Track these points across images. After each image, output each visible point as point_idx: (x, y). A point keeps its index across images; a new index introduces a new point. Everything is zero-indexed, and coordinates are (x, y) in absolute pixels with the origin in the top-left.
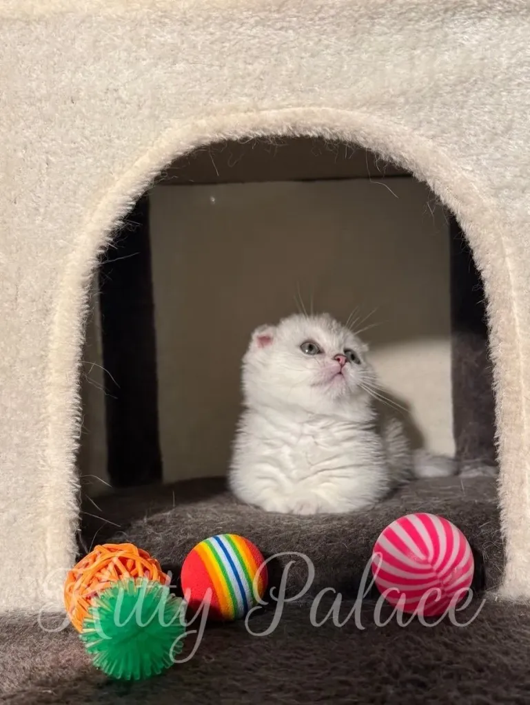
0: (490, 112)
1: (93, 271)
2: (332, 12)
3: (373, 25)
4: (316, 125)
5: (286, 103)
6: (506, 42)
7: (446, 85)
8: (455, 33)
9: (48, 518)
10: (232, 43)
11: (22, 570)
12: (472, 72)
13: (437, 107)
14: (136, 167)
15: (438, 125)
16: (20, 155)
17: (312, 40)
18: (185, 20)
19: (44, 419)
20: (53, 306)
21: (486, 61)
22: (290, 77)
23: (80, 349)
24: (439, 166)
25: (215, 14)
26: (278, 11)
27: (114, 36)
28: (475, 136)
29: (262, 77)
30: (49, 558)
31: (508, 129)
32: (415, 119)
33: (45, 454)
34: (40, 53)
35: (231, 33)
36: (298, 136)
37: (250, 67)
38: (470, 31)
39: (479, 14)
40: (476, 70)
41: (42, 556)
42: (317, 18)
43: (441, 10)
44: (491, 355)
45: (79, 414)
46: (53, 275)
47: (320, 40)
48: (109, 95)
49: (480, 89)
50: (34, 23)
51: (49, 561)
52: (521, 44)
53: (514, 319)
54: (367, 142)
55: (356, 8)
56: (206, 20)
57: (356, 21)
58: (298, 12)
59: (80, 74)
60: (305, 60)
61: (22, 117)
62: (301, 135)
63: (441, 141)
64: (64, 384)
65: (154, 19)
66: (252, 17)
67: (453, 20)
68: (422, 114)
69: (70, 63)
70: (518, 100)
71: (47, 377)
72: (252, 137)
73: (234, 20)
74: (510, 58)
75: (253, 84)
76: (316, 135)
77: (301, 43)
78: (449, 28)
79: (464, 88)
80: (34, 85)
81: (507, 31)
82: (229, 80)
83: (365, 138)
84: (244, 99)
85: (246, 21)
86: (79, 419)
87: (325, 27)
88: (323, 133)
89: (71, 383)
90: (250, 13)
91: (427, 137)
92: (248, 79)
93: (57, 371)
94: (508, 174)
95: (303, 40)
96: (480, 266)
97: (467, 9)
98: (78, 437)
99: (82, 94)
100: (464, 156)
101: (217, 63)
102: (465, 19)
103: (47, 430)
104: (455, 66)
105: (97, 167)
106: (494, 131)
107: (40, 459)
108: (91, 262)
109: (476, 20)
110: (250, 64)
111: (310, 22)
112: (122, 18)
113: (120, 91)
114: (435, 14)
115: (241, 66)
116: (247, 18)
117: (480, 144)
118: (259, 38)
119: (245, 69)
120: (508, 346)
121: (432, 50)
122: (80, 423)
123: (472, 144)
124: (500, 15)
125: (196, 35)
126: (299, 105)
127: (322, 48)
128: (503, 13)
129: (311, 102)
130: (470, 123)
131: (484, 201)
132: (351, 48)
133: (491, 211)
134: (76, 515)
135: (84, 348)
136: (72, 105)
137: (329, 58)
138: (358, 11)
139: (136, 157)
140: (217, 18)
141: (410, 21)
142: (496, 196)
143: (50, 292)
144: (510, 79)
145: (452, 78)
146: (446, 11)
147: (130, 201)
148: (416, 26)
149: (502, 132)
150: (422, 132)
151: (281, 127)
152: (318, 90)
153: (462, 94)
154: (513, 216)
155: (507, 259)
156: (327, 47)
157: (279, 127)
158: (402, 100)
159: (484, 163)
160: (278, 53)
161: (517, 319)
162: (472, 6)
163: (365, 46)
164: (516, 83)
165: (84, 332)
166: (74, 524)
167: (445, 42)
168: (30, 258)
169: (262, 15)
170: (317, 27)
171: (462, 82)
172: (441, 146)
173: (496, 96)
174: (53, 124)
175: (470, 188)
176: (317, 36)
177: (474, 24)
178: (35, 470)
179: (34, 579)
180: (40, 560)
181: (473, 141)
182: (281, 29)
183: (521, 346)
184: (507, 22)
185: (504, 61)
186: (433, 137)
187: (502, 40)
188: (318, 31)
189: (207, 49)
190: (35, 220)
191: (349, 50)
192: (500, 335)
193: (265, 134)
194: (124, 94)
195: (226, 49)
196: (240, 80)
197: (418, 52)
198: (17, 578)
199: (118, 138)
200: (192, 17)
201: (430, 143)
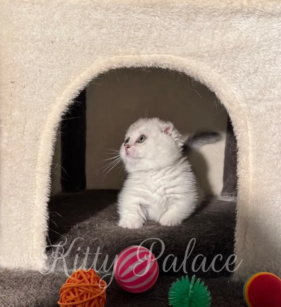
0: (248, 62)
1: (59, 123)
2: (177, 10)
3: (196, 17)
4: (166, 64)
5: (152, 52)
6: (259, 29)
7: (228, 49)
8: (235, 23)
9: (34, 230)
10: (129, 21)
11: (22, 251)
12: (242, 44)
13: (223, 59)
14: (81, 77)
15: (223, 68)
16: (27, 66)
17: (166, 22)
18: (107, 9)
19: (34, 187)
20: (40, 137)
21: (248, 38)
22: (155, 40)
23: (52, 158)
24: (221, 87)
25: (122, 7)
26: (151, 8)
27: (73, 13)
28: (240, 73)
29: (142, 39)
30: (34, 246)
31: (256, 71)
32: (212, 64)
33: (34, 202)
34: (38, 18)
35: (128, 16)
36: (157, 67)
37: (136, 33)
38: (243, 23)
39: (248, 16)
40: (243, 43)
41: (31, 246)
42: (170, 12)
43: (230, 12)
44: (237, 174)
45: (50, 185)
46: (41, 123)
47: (170, 23)
48: (70, 41)
49: (244, 52)
50: (36, 4)
51: (34, 249)
52: (266, 31)
53: (249, 160)
54: (188, 73)
55: (189, 9)
56: (117, 9)
57: (188, 15)
58: (161, 9)
59: (57, 30)
60: (163, 32)
61: (28, 48)
62: (158, 67)
63: (223, 75)
64: (44, 173)
65: (93, 7)
66: (139, 9)
67: (235, 17)
68: (216, 62)
69: (52, 25)
70: (262, 58)
71: (36, 169)
72: (135, 67)
73: (130, 10)
74: (261, 38)
75: (138, 42)
76: (165, 68)
77: (161, 24)
78: (232, 20)
79: (237, 51)
80: (35, 33)
81: (260, 24)
82: (126, 39)
83: (188, 71)
84: (133, 48)
85: (136, 11)
86: (50, 188)
87: (174, 17)
88: (169, 67)
89: (47, 172)
90: (139, 7)
91: (217, 73)
92: (135, 39)
93: (41, 166)
94: (253, 92)
95: (162, 22)
96: (236, 134)
97: (242, 13)
98: (49, 196)
99: (57, 39)
100: (233, 83)
101: (121, 30)
102: (241, 17)
103: (36, 192)
104: (234, 40)
105: (63, 75)
106: (249, 72)
107: (32, 204)
108: (58, 119)
109: (246, 18)
110: (136, 31)
111: (167, 14)
112: (78, 5)
113: (75, 41)
114: (226, 14)
115: (133, 32)
116: (137, 10)
117: (241, 78)
118: (142, 20)
119: (134, 34)
120: (245, 171)
121: (224, 31)
122: (50, 189)
123: (238, 77)
124: (258, 16)
125: (112, 16)
126: (158, 54)
127: (171, 26)
128: (259, 16)
129: (164, 53)
130: (238, 67)
131: (241, 104)
132: (185, 27)
133: (243, 110)
134: (47, 230)
135: (54, 157)
136: (52, 45)
137: (174, 31)
138: (190, 10)
139: (81, 72)
140: (123, 8)
141: (214, 16)
142: (246, 102)
143: (39, 130)
144: (259, 48)
145: (231, 45)
146: (232, 13)
147: (77, 92)
148: (217, 19)
149: (253, 73)
150: (215, 70)
151: (149, 63)
152: (168, 47)
153: (235, 54)
154: (253, 113)
155: (249, 132)
156: (174, 26)
157: (148, 64)
158: (206, 55)
159: (243, 87)
160: (150, 27)
161: (251, 160)
162: (245, 12)
163: (191, 27)
164: (262, 49)
165: (54, 150)
166: (46, 233)
167: (230, 27)
168: (30, 114)
169: (144, 9)
170: (169, 16)
171: (236, 48)
172: (223, 77)
173: (252, 55)
174: (43, 53)
175: (235, 98)
176: (169, 21)
177: (245, 20)
178: (30, 209)
179: (27, 256)
180: (31, 248)
181: (238, 76)
182: (153, 16)
183: (251, 172)
184: (261, 20)
185: (257, 39)
186: (220, 73)
187: (257, 28)
188: (170, 18)
189: (116, 23)
190: (33, 97)
191: (184, 29)
192: (242, 166)
193: (142, 66)
194: (76, 42)
195: (125, 24)
196: (132, 40)
197: (216, 31)
198: (20, 254)
199: (73, 62)
200: (110, 7)
201: (218, 75)
